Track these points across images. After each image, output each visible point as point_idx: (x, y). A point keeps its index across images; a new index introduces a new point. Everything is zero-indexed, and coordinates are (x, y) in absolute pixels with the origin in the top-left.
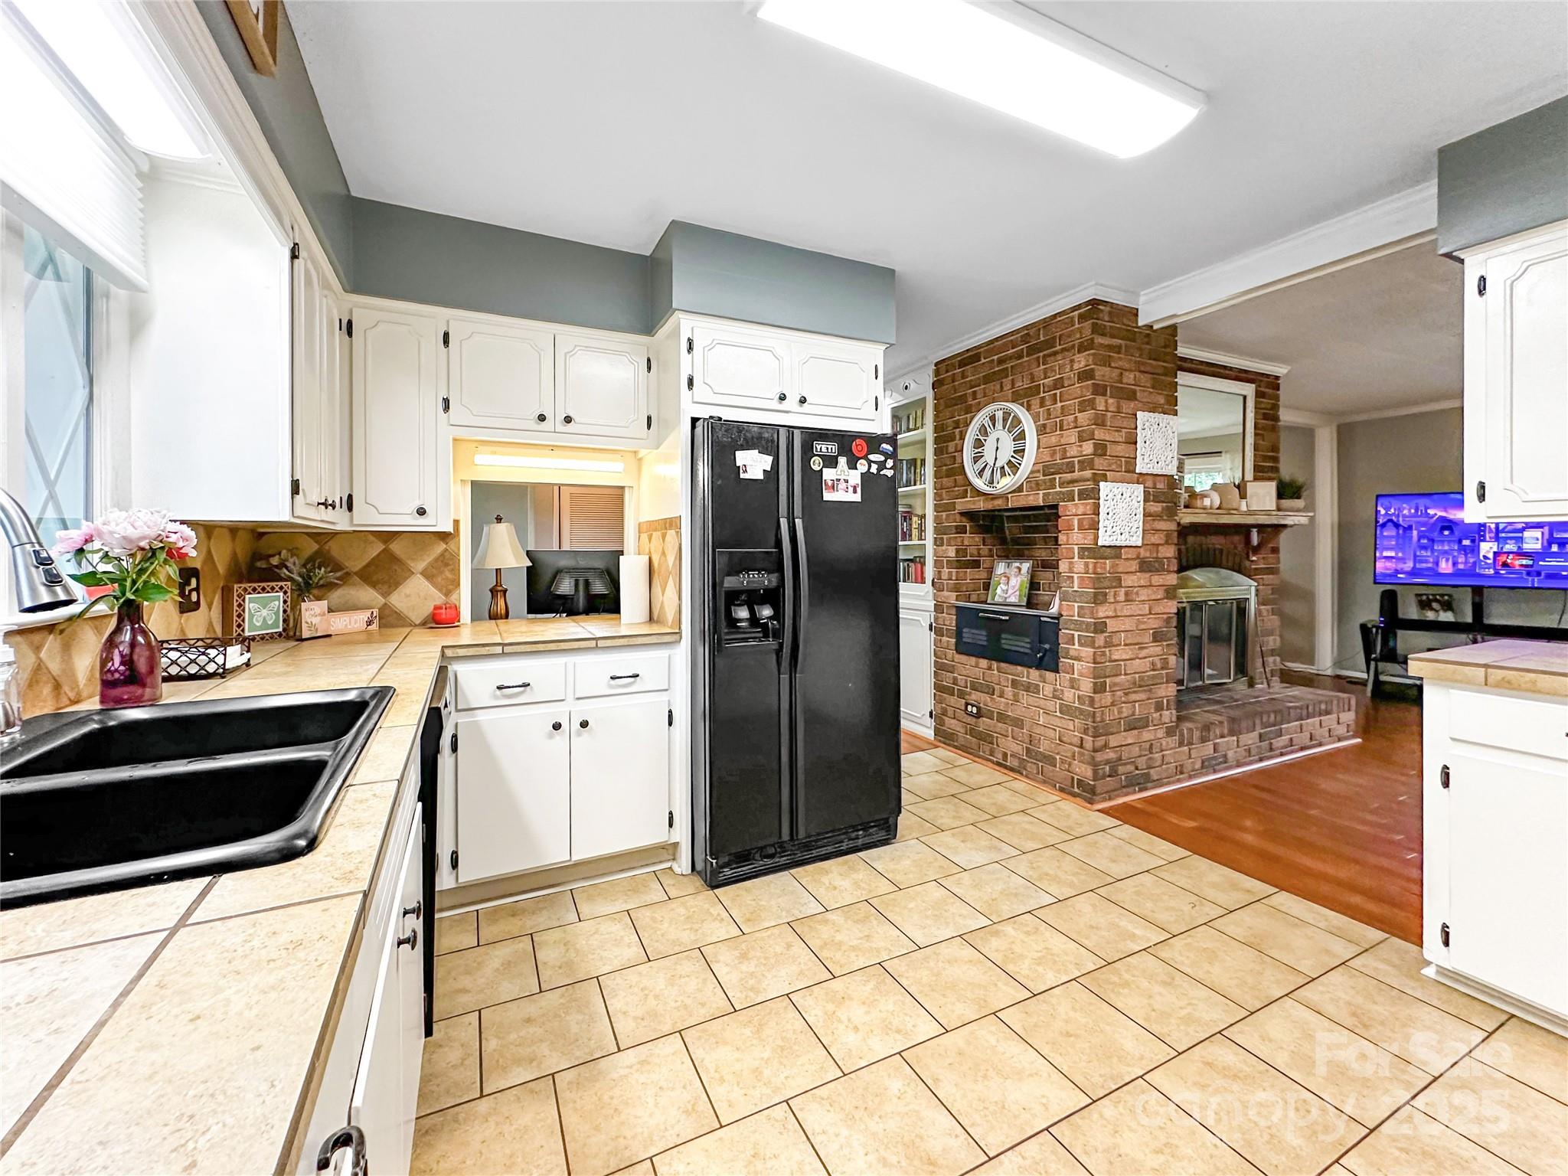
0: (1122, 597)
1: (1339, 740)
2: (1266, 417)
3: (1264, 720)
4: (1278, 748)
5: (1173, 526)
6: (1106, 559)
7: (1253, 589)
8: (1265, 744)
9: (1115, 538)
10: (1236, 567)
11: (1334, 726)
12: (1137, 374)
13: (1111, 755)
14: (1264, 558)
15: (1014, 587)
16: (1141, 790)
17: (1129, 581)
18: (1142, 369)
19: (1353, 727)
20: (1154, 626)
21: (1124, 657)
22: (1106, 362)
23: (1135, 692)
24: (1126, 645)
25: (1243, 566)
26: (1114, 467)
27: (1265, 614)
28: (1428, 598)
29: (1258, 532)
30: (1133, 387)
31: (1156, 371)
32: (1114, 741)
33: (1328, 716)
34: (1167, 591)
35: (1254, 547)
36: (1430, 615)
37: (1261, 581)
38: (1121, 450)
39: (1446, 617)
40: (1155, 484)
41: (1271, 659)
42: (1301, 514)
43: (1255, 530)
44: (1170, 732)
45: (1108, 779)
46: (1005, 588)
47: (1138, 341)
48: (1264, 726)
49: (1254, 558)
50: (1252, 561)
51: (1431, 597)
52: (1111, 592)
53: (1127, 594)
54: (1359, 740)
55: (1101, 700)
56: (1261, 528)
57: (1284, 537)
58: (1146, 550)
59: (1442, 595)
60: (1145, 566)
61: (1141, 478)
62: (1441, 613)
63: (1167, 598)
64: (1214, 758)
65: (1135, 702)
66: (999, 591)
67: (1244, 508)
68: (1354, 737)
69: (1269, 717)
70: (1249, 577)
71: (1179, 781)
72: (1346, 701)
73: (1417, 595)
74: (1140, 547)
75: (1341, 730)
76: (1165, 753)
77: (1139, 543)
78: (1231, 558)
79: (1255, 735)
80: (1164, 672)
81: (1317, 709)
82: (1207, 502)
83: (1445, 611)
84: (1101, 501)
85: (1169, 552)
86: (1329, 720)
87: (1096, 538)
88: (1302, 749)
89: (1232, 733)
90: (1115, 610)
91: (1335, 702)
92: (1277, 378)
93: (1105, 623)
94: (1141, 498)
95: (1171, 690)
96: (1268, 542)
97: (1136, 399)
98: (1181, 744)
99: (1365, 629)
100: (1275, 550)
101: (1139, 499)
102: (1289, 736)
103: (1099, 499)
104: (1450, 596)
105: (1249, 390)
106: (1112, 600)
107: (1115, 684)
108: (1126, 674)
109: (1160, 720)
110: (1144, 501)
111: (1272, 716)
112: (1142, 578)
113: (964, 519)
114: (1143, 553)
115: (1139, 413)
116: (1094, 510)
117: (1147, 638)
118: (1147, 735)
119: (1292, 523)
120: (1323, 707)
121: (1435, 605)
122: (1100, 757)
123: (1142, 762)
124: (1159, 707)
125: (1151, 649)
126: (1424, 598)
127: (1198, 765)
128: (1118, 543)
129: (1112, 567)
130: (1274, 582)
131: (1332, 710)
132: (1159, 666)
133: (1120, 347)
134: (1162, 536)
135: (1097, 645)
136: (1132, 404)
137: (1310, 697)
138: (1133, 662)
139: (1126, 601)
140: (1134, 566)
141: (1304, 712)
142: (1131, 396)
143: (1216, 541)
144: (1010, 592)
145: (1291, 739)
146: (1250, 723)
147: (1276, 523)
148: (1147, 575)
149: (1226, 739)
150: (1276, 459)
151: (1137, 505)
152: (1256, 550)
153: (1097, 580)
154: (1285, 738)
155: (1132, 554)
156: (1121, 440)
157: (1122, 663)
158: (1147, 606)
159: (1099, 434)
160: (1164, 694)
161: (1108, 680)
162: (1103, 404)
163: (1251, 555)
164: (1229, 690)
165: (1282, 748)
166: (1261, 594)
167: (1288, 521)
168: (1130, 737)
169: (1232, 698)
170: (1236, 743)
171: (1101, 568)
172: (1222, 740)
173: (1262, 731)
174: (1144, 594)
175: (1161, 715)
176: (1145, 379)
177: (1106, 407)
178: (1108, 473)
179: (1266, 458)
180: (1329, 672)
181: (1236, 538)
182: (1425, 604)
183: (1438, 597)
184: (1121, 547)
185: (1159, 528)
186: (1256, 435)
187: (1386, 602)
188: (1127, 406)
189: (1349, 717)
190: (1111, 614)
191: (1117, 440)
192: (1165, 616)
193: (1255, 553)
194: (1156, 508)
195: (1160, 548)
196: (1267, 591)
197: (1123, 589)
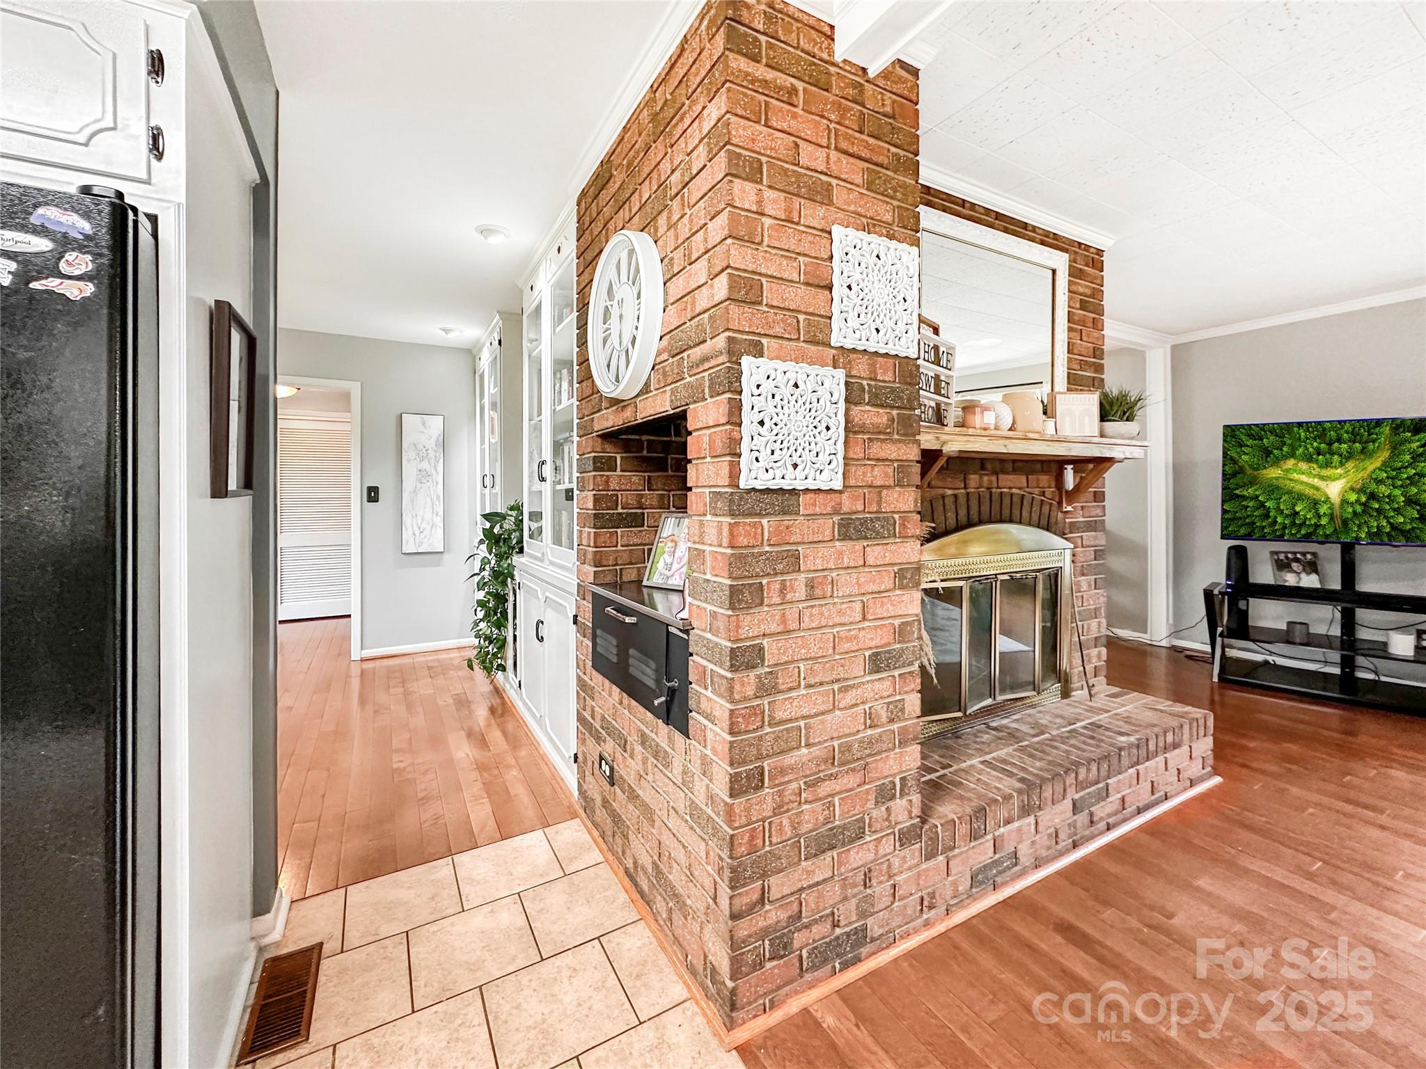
0: (801, 593)
1: (1192, 783)
2: (1084, 306)
3: (1081, 777)
4: (1101, 819)
5: (913, 454)
6: (762, 516)
7: (1068, 554)
8: (1082, 818)
9: (779, 474)
10: (1044, 522)
11: (1185, 763)
12: (834, 155)
13: (773, 915)
14: (1082, 508)
15: (681, 559)
16: (846, 966)
17: (813, 559)
18: (844, 145)
19: (1210, 761)
20: (873, 644)
21: (805, 712)
22: (759, 116)
23: (831, 777)
24: (809, 686)
25: (1053, 520)
26: (778, 330)
27: (1084, 587)
28: (1287, 558)
29: (1075, 471)
30: (824, 178)
31: (880, 159)
32: (779, 885)
33: (1176, 751)
34: (900, 574)
35: (1067, 492)
36: (1290, 580)
37: (1079, 541)
38: (797, 296)
39: (1310, 581)
40: (873, 371)
41: (1094, 652)
42: (1134, 442)
43: (1070, 467)
44: (905, 838)
45: (769, 965)
46: (669, 560)
47: (835, 90)
48: (1080, 786)
49: (1069, 508)
50: (1067, 512)
51: (1290, 556)
52: (772, 586)
53: (810, 585)
54: (1218, 780)
55: (748, 810)
56: (1079, 463)
57: (1111, 477)
58: (855, 498)
59: (1304, 554)
60: (851, 529)
61: (843, 357)
62: (1303, 575)
63: (902, 587)
64: (995, 863)
65: (832, 795)
66: (661, 565)
67: (1050, 430)
68: (1209, 776)
69: (1088, 770)
70: (1062, 535)
71: (927, 924)
72: (1201, 722)
73: (1273, 553)
74: (840, 492)
75: (1195, 769)
76: (897, 878)
77: (838, 484)
78: (1036, 509)
79: (1067, 804)
80: (895, 726)
81: (1161, 744)
82: (989, 418)
83: (1308, 574)
84: (745, 398)
85: (905, 500)
86: (1177, 757)
87: (734, 474)
88: (1139, 811)
89: (1026, 811)
90: (784, 619)
91: (1186, 727)
92: (1100, 252)
93: (761, 649)
94: (840, 393)
95: (912, 757)
96: (1089, 485)
97: (831, 203)
98: (930, 856)
99: (1208, 595)
100: (1099, 497)
101: (834, 399)
102: (1119, 796)
103: (740, 393)
104: (1314, 554)
105: (1060, 261)
106: (778, 600)
107: (783, 772)
108: (808, 745)
109: (887, 819)
110: (847, 400)
111: (1094, 767)
112: (850, 551)
113: (608, 447)
114: (847, 504)
115: (837, 230)
116: (730, 414)
117: (857, 668)
118: (859, 856)
119: (1121, 456)
120: (1170, 738)
121: (1295, 565)
122: (744, 928)
123: (848, 915)
124: (885, 795)
125: (868, 686)
126: (1282, 557)
127: (964, 885)
128: (786, 485)
129: (777, 532)
130: (1097, 542)
131: (1181, 740)
132: (884, 716)
133: (793, 91)
134: (890, 471)
135: (737, 697)
136: (821, 211)
137: (1149, 716)
138: (828, 717)
139: (811, 597)
140: (827, 527)
141: (1143, 752)
142: (822, 195)
143: (1012, 483)
144: (675, 566)
145: (1123, 800)
146: (1059, 788)
147: (1099, 455)
148: (858, 545)
149: (1016, 824)
150: (1099, 368)
151: (830, 409)
152: (1072, 496)
153: (739, 561)
154: (1115, 798)
155: (824, 505)
156: (795, 277)
157: (802, 723)
158: (858, 606)
159: (742, 257)
160: (895, 769)
161: (766, 764)
162: (753, 198)
163: (1064, 505)
164: (1033, 706)
165: (1109, 816)
166: (1080, 558)
167: (1116, 453)
168: (821, 868)
169: (1036, 725)
170: (1033, 827)
171: (748, 534)
172: (1009, 827)
173: (1077, 796)
174: (848, 583)
175: (888, 809)
176: (854, 171)
177: (759, 203)
178: (764, 341)
179: (1083, 365)
180: (1164, 643)
181: (1045, 479)
182: (1282, 565)
183: (1299, 556)
184: (793, 492)
185: (882, 455)
186: (1070, 329)
187: (1233, 561)
188: (814, 215)
189: (1205, 745)
190: (774, 628)
191: (785, 276)
192: (897, 622)
193: (1069, 503)
194: (871, 415)
195: (884, 492)
196: (1087, 555)
197: (803, 575)
